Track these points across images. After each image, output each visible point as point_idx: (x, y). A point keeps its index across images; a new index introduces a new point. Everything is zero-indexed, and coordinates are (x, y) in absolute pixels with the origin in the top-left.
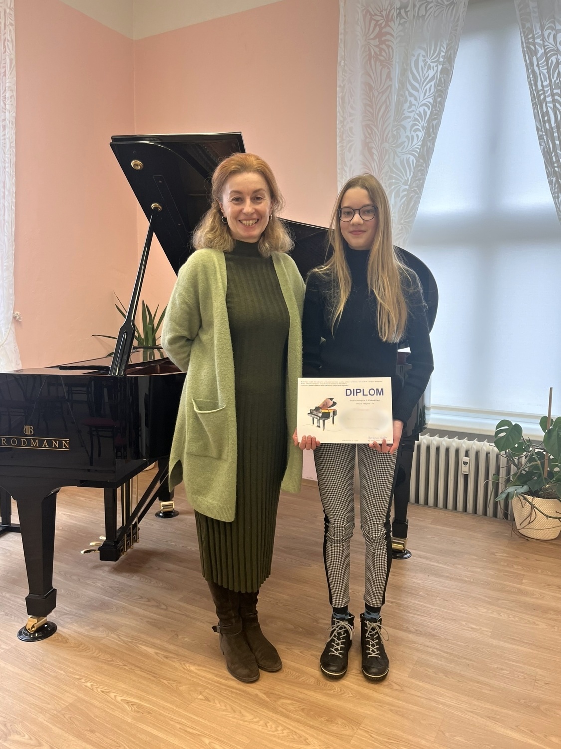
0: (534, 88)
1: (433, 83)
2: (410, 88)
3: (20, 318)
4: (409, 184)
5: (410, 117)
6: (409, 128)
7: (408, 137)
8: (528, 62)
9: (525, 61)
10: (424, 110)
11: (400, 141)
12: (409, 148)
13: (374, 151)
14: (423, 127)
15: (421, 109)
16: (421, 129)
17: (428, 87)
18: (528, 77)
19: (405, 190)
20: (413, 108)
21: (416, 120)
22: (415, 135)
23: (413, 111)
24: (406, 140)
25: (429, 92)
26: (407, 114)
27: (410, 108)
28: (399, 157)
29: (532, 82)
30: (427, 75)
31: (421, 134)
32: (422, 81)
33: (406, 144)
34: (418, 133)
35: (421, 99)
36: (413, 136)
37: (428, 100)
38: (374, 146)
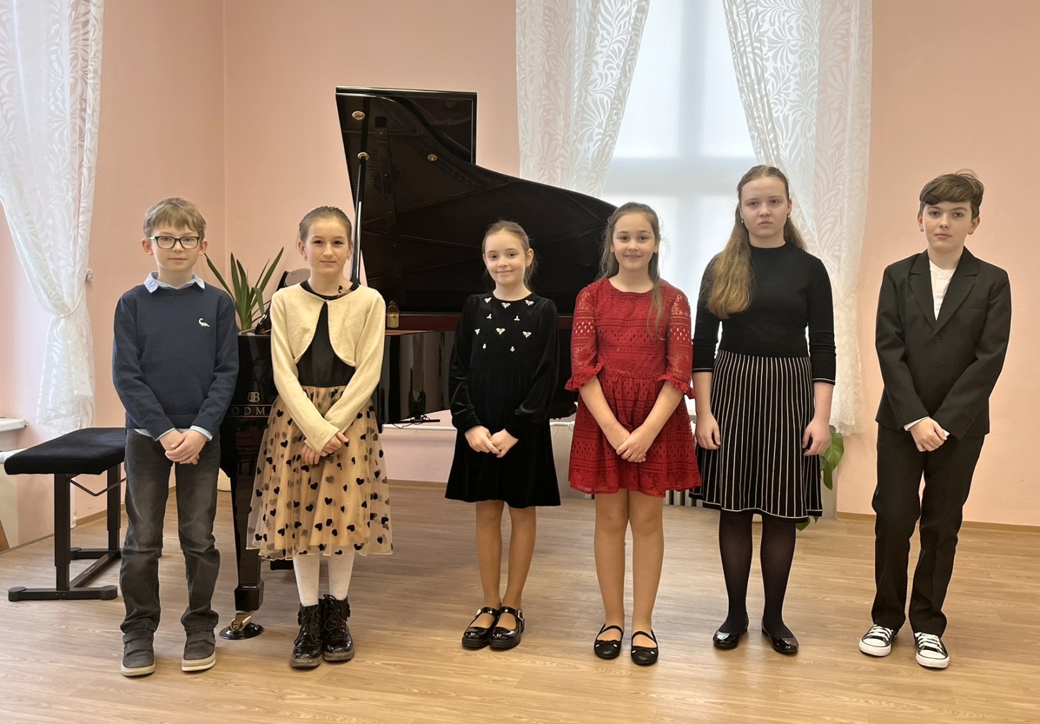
0: (733, 35)
1: (627, 19)
4: (604, 127)
5: (602, 53)
6: (601, 63)
7: (600, 74)
9: (725, 7)
10: (619, 47)
11: (592, 78)
12: (602, 86)
14: (618, 65)
15: (616, 46)
16: (615, 67)
18: (728, 25)
19: (598, 134)
21: (609, 56)
23: (606, 46)
26: (599, 49)
28: (590, 95)
29: (732, 30)
31: (617, 73)
35: (615, 35)
36: (606, 74)
37: (622, 36)
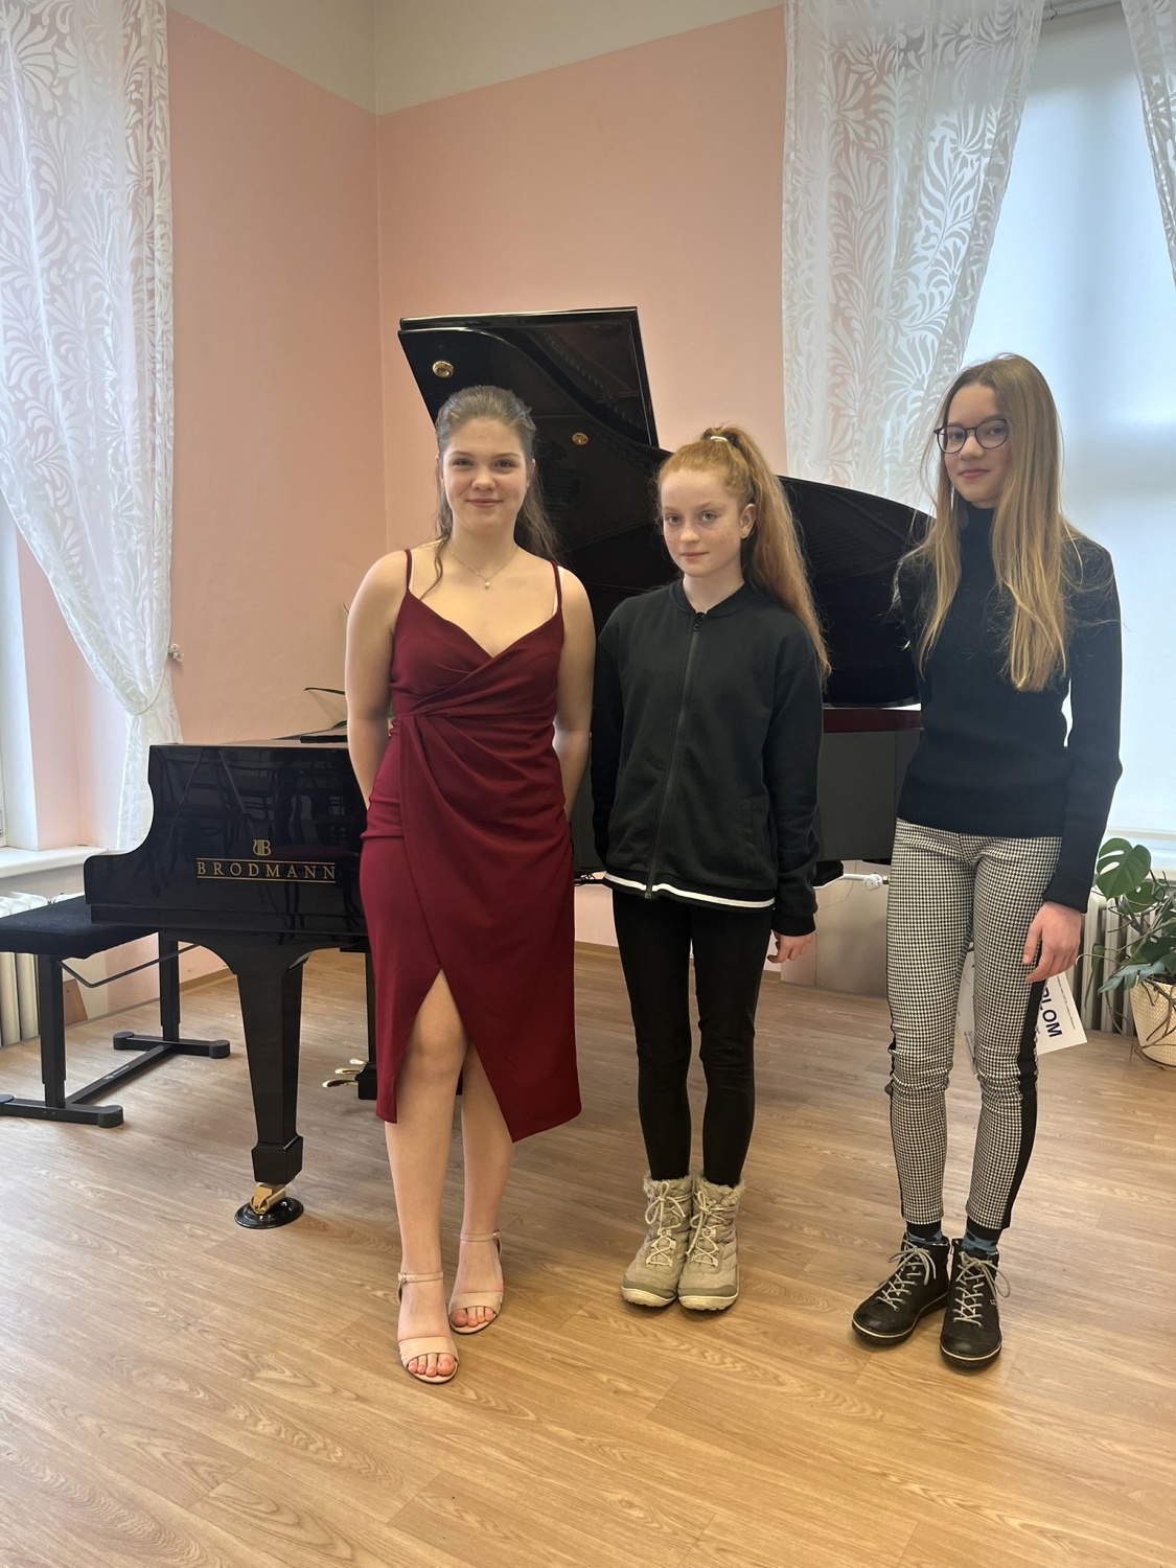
0: (1168, 199)
1: (971, 192)
2: (925, 201)
3: (179, 656)
4: (925, 387)
5: (926, 258)
6: (924, 278)
7: (922, 297)
8: (1157, 149)
9: (1152, 149)
10: (955, 244)
11: (906, 305)
12: (924, 317)
13: (855, 324)
14: (952, 277)
15: (949, 243)
16: (948, 280)
17: (962, 200)
18: (1158, 179)
19: (915, 400)
20: (933, 240)
21: (938, 263)
22: (936, 292)
23: (933, 246)
24: (920, 302)
25: (965, 211)
26: (920, 252)
27: (925, 240)
28: (906, 335)
29: (1166, 189)
30: (959, 177)
31: (949, 291)
32: (951, 187)
33: (919, 309)
34: (942, 288)
35: (949, 224)
36: (932, 296)
37: (960, 225)
38: (855, 314)
